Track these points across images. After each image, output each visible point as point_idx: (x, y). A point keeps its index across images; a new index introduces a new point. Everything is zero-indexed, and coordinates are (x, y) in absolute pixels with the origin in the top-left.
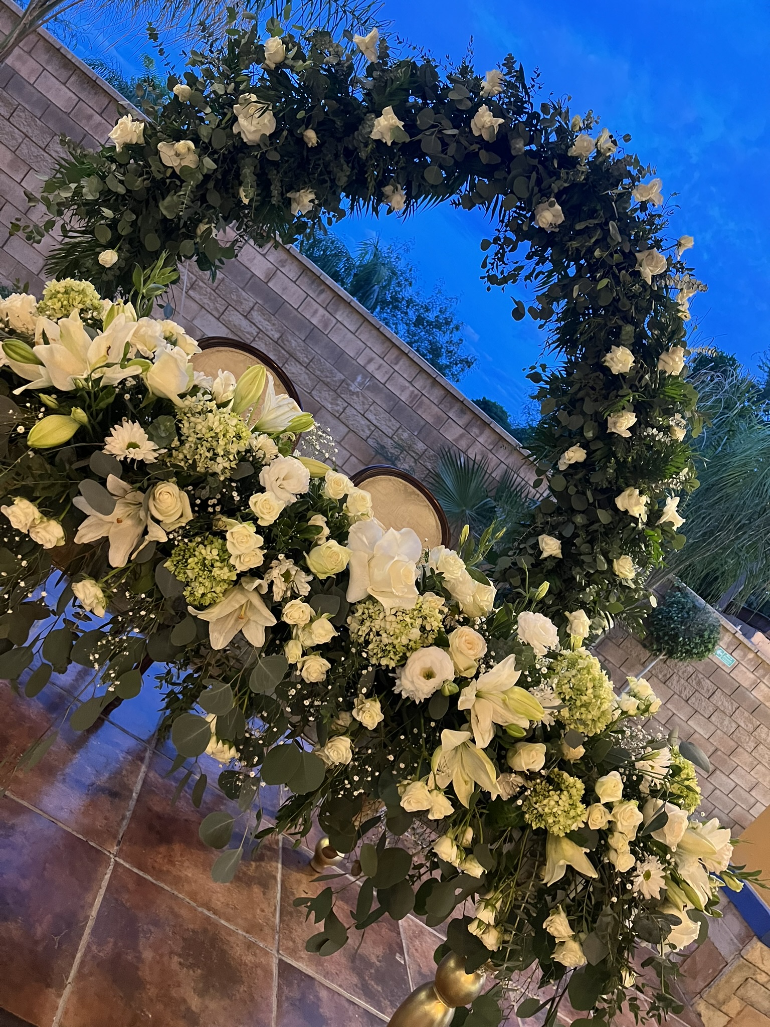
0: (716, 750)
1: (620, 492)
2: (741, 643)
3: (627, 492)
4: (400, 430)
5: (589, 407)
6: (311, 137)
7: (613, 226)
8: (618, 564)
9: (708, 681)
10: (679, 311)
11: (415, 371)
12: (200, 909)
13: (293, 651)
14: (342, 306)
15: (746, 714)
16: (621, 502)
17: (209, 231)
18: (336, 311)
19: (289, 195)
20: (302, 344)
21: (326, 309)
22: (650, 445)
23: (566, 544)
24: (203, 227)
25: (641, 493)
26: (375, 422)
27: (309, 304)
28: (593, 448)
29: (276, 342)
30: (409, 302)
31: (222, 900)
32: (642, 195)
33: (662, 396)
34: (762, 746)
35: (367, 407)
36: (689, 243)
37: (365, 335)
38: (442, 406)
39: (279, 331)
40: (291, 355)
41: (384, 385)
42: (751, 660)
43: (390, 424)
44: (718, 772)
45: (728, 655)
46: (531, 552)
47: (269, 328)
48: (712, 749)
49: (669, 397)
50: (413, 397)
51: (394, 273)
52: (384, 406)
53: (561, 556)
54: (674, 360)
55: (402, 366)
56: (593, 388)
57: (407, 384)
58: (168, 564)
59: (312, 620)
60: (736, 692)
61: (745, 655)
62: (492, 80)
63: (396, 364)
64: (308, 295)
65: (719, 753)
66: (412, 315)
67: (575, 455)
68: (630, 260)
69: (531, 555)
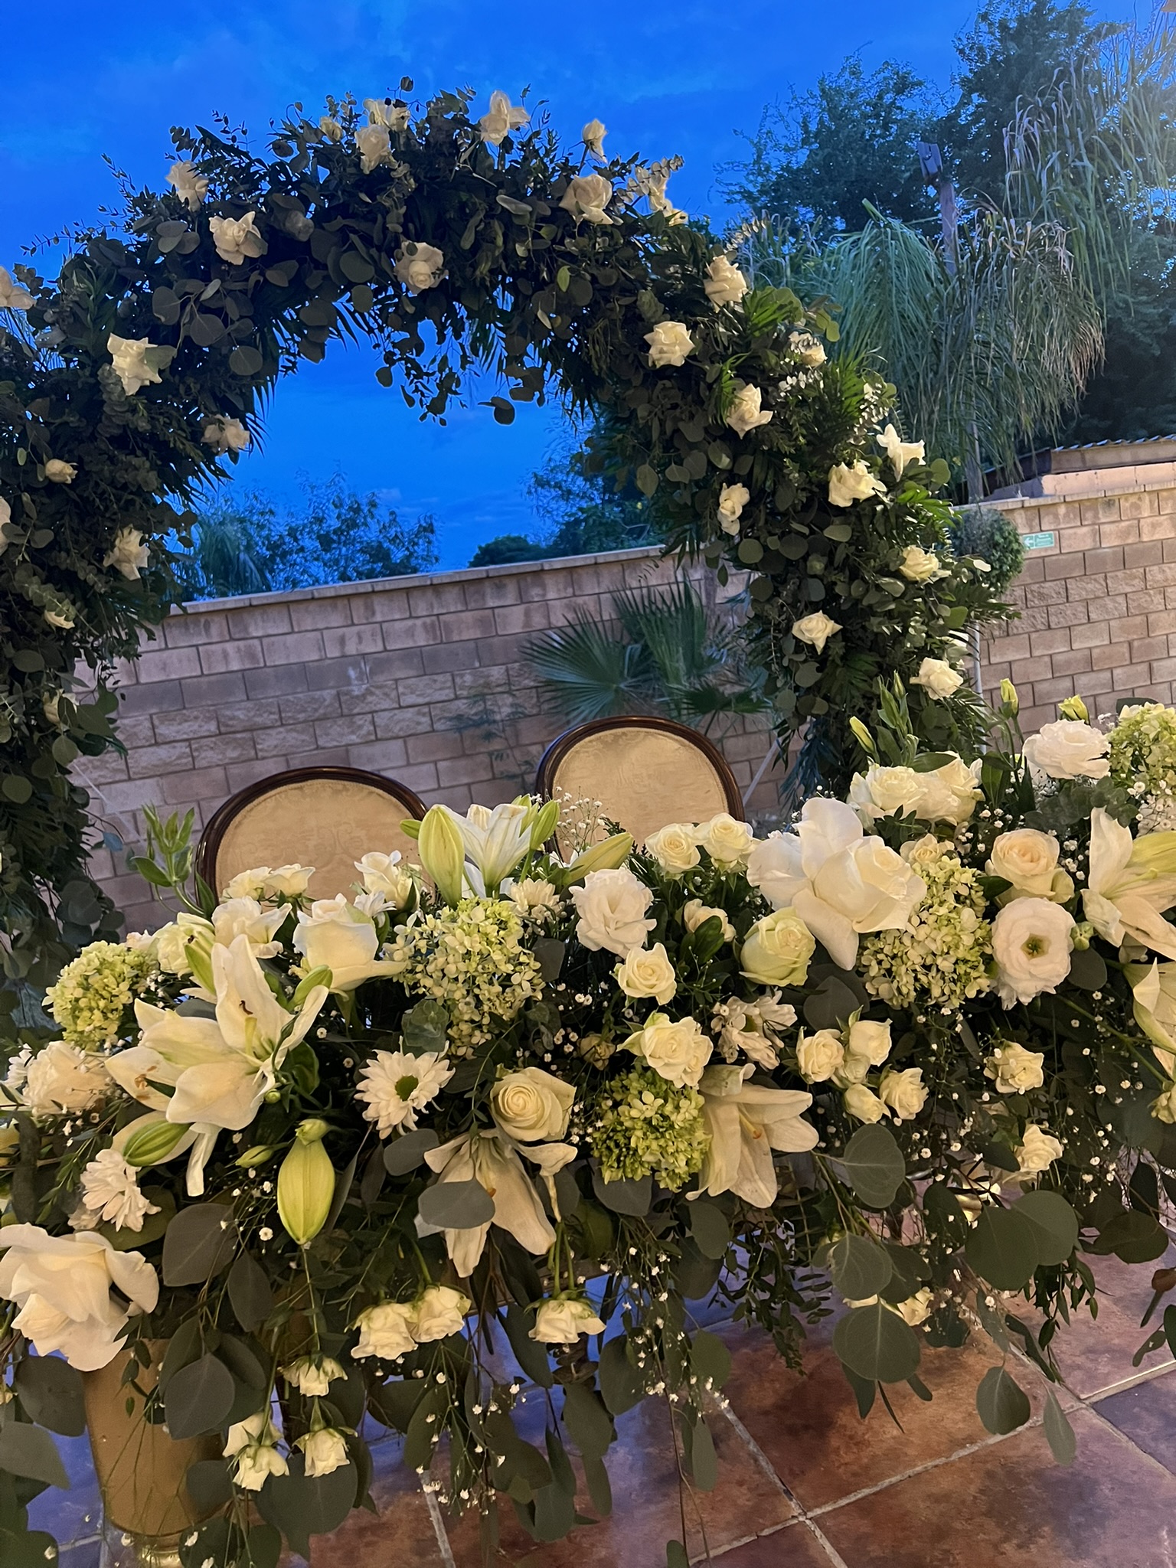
0: (1130, 644)
1: (824, 488)
2: (1038, 508)
3: (834, 479)
4: (458, 680)
5: (693, 432)
6: (59, 469)
7: (504, 201)
8: (909, 567)
9: (1047, 585)
10: (668, 219)
11: (401, 601)
12: (954, 1457)
13: (866, 1106)
14: (245, 616)
15: (1120, 574)
16: (839, 498)
17: (64, 704)
18: (246, 629)
19: (106, 563)
20: (250, 704)
21: (232, 639)
22: (801, 399)
23: (829, 606)
24: (52, 709)
25: (850, 465)
26: (421, 700)
27: (209, 655)
28: (744, 472)
29: (220, 734)
30: (293, 533)
31: (959, 1417)
32: (497, 131)
33: (757, 334)
34: (1169, 590)
35: (393, 694)
36: (598, 131)
37: (308, 620)
38: (472, 605)
39: (210, 719)
40: (251, 730)
41: (385, 650)
42: (1067, 515)
43: (438, 686)
44: (1155, 665)
45: (1040, 535)
46: (802, 657)
47: (196, 727)
48: (1125, 649)
49: (766, 326)
50: (430, 629)
51: (242, 521)
52: (412, 673)
53: (839, 627)
54: (726, 280)
55: (382, 610)
56: (675, 407)
57: (410, 623)
58: (607, 1176)
59: (845, 1043)
60: (1087, 563)
61: (1056, 516)
62: (183, 180)
63: (373, 613)
64: (197, 646)
65: (1136, 644)
66: (310, 543)
67: (733, 500)
68: (560, 218)
69: (805, 661)
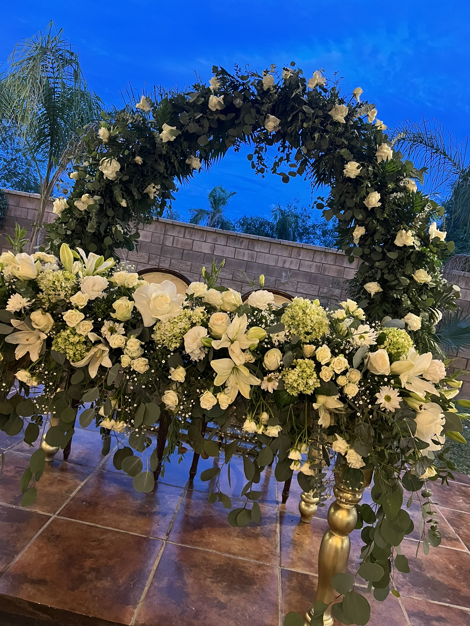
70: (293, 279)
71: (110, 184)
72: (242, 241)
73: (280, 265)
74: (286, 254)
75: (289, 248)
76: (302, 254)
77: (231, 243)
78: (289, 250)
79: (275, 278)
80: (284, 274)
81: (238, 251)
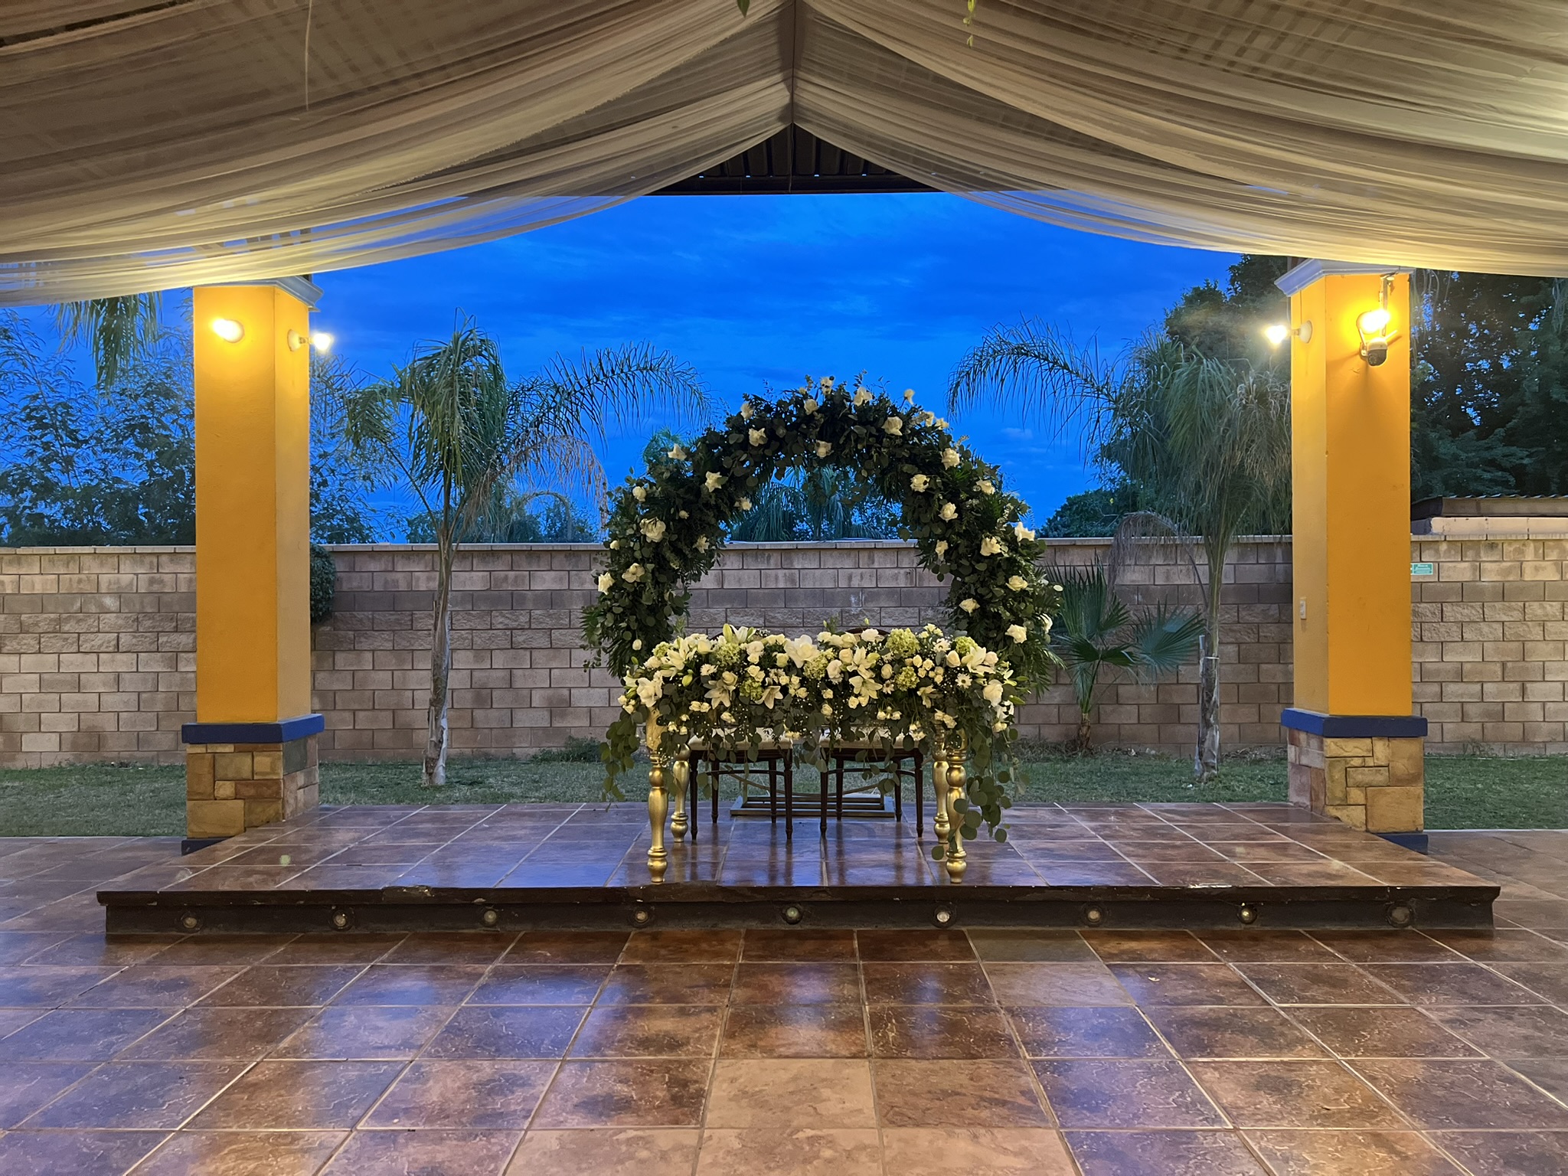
18: (792, 563)
27: (767, 576)
70: (870, 605)
71: (657, 546)
72: (769, 557)
73: (843, 584)
74: (848, 563)
75: (853, 554)
76: (876, 559)
77: (750, 562)
78: (852, 555)
79: (839, 609)
80: (853, 599)
81: (766, 574)
